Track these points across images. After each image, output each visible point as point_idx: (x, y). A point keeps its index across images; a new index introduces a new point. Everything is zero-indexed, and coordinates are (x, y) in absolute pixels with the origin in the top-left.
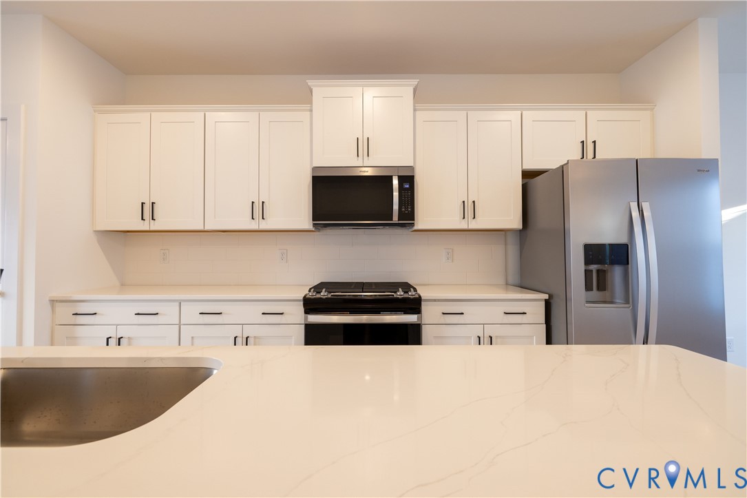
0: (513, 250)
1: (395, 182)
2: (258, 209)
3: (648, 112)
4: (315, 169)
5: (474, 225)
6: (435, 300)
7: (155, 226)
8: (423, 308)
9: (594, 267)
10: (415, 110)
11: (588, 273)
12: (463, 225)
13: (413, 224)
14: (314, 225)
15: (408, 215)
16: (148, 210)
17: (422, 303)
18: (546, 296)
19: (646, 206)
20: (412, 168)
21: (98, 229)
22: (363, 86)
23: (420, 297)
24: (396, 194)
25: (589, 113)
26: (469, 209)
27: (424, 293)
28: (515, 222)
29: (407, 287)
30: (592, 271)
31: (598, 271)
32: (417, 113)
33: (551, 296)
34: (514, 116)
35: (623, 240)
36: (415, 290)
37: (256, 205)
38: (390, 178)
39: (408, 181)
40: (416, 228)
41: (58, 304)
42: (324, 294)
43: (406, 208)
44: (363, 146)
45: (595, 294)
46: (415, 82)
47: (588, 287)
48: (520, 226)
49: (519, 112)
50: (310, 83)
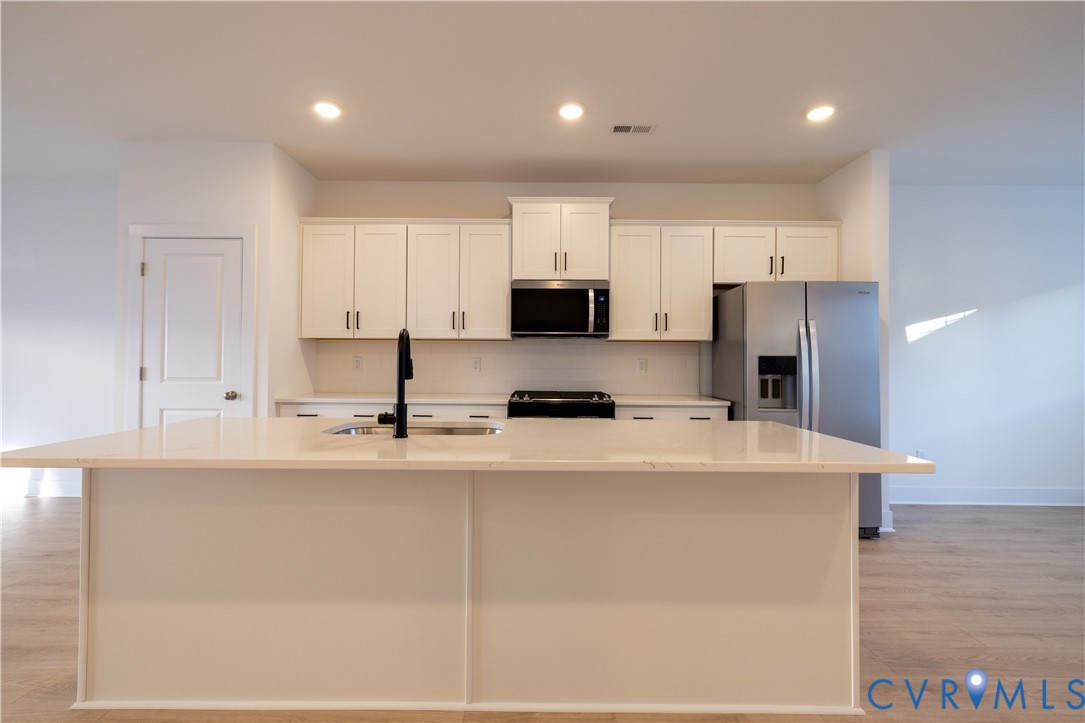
0: (706, 360)
1: (591, 294)
2: (459, 319)
3: (836, 229)
4: (514, 282)
5: (666, 336)
6: (627, 406)
7: (359, 334)
8: (617, 413)
9: (769, 377)
10: (610, 225)
11: (763, 384)
12: (656, 336)
13: (607, 336)
14: (513, 336)
15: (603, 326)
16: (353, 319)
17: (616, 409)
18: (729, 404)
19: (812, 324)
20: (607, 282)
21: (304, 337)
22: (562, 202)
23: (613, 403)
24: (592, 306)
25: (779, 229)
26: (661, 321)
27: (617, 401)
28: (706, 334)
29: (601, 395)
30: (767, 380)
31: (774, 381)
32: (613, 228)
33: (733, 404)
34: (707, 231)
35: (792, 352)
36: (609, 397)
37: (456, 315)
38: (587, 291)
39: (603, 294)
40: (610, 338)
41: (282, 406)
42: (526, 399)
43: (601, 321)
44: (561, 260)
45: (770, 400)
46: (611, 199)
47: (764, 394)
48: (711, 339)
49: (711, 228)
50: (511, 199)
